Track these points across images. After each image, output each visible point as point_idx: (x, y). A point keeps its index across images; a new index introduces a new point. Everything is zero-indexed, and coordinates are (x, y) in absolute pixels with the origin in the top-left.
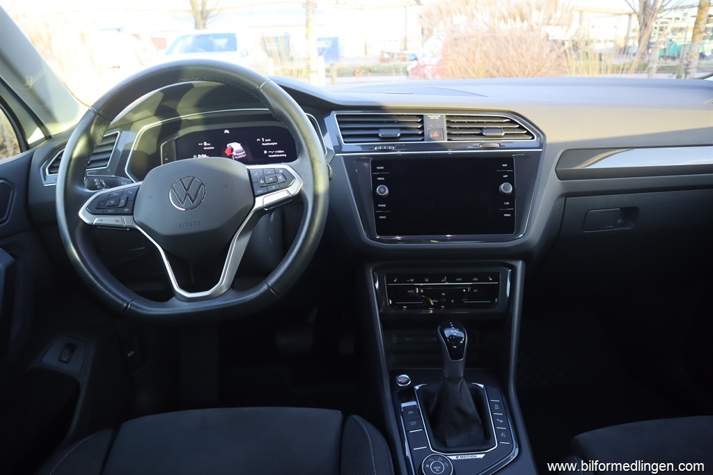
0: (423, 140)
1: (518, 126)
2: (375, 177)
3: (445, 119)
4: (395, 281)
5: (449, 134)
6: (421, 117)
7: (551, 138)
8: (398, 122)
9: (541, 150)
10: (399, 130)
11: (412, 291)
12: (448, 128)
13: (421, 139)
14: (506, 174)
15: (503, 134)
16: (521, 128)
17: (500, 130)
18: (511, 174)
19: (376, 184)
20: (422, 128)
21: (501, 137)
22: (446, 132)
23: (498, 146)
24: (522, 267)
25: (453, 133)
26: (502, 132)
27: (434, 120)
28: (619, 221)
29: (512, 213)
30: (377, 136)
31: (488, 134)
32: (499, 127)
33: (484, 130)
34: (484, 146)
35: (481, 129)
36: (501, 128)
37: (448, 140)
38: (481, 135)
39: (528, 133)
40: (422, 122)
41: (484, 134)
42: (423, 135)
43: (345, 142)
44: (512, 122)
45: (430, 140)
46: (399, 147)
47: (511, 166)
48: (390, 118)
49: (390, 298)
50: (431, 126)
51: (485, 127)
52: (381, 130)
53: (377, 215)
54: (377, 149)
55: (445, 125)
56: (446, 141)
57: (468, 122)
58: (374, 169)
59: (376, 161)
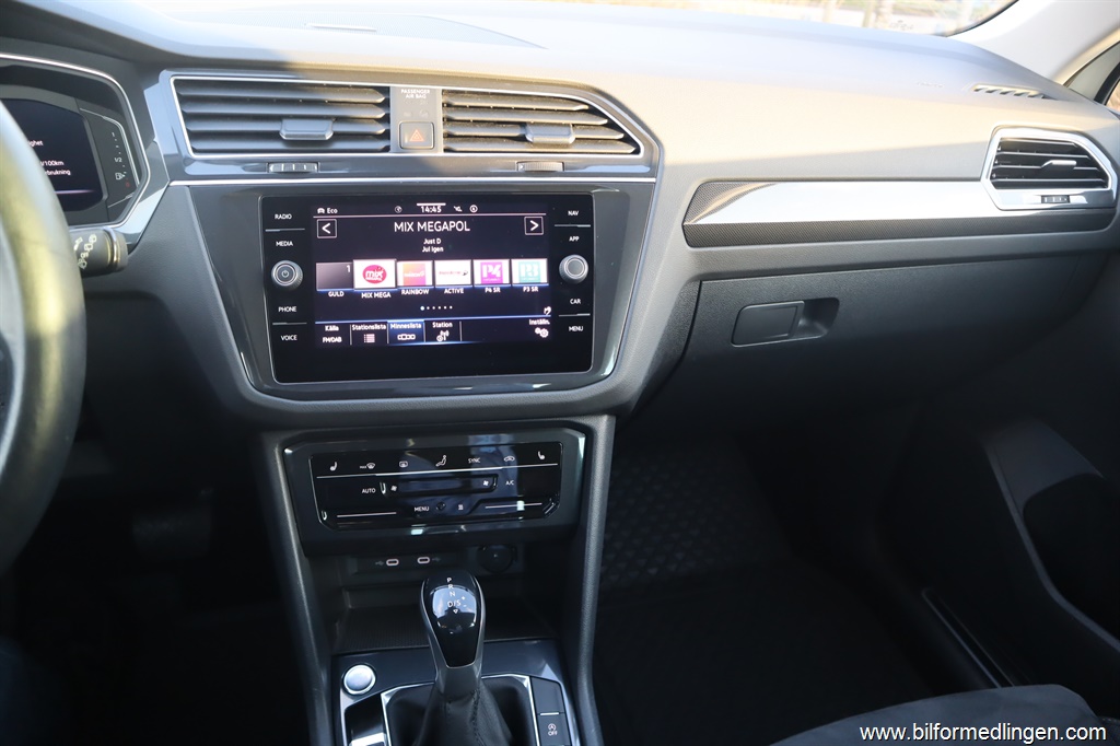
0: (387, 149)
1: (605, 121)
2: (269, 240)
3: (441, 100)
4: (333, 469)
5: (449, 136)
6: (385, 91)
7: (676, 152)
8: (332, 104)
9: (653, 180)
10: (329, 123)
11: (373, 490)
12: (448, 120)
13: (381, 145)
14: (575, 232)
15: (571, 140)
16: (611, 125)
17: (565, 130)
18: (587, 235)
19: (273, 256)
20: (386, 119)
21: (567, 146)
22: (441, 130)
23: (558, 167)
24: (609, 427)
25: (458, 133)
26: (569, 134)
27: (414, 100)
28: (801, 322)
29: (587, 323)
30: (275, 136)
31: (537, 139)
32: (564, 122)
33: (529, 128)
34: (528, 167)
35: (523, 125)
36: (568, 125)
37: (446, 150)
38: (522, 139)
39: (627, 140)
40: (386, 104)
41: (529, 138)
42: (386, 135)
43: (195, 151)
44: (593, 111)
45: (402, 148)
46: (327, 167)
47: (586, 216)
48: (312, 92)
49: (321, 508)
50: (407, 115)
51: (532, 120)
52: (286, 122)
53: (276, 333)
54: (276, 170)
55: (440, 114)
56: (441, 154)
57: (494, 108)
58: (268, 221)
59: (273, 200)
